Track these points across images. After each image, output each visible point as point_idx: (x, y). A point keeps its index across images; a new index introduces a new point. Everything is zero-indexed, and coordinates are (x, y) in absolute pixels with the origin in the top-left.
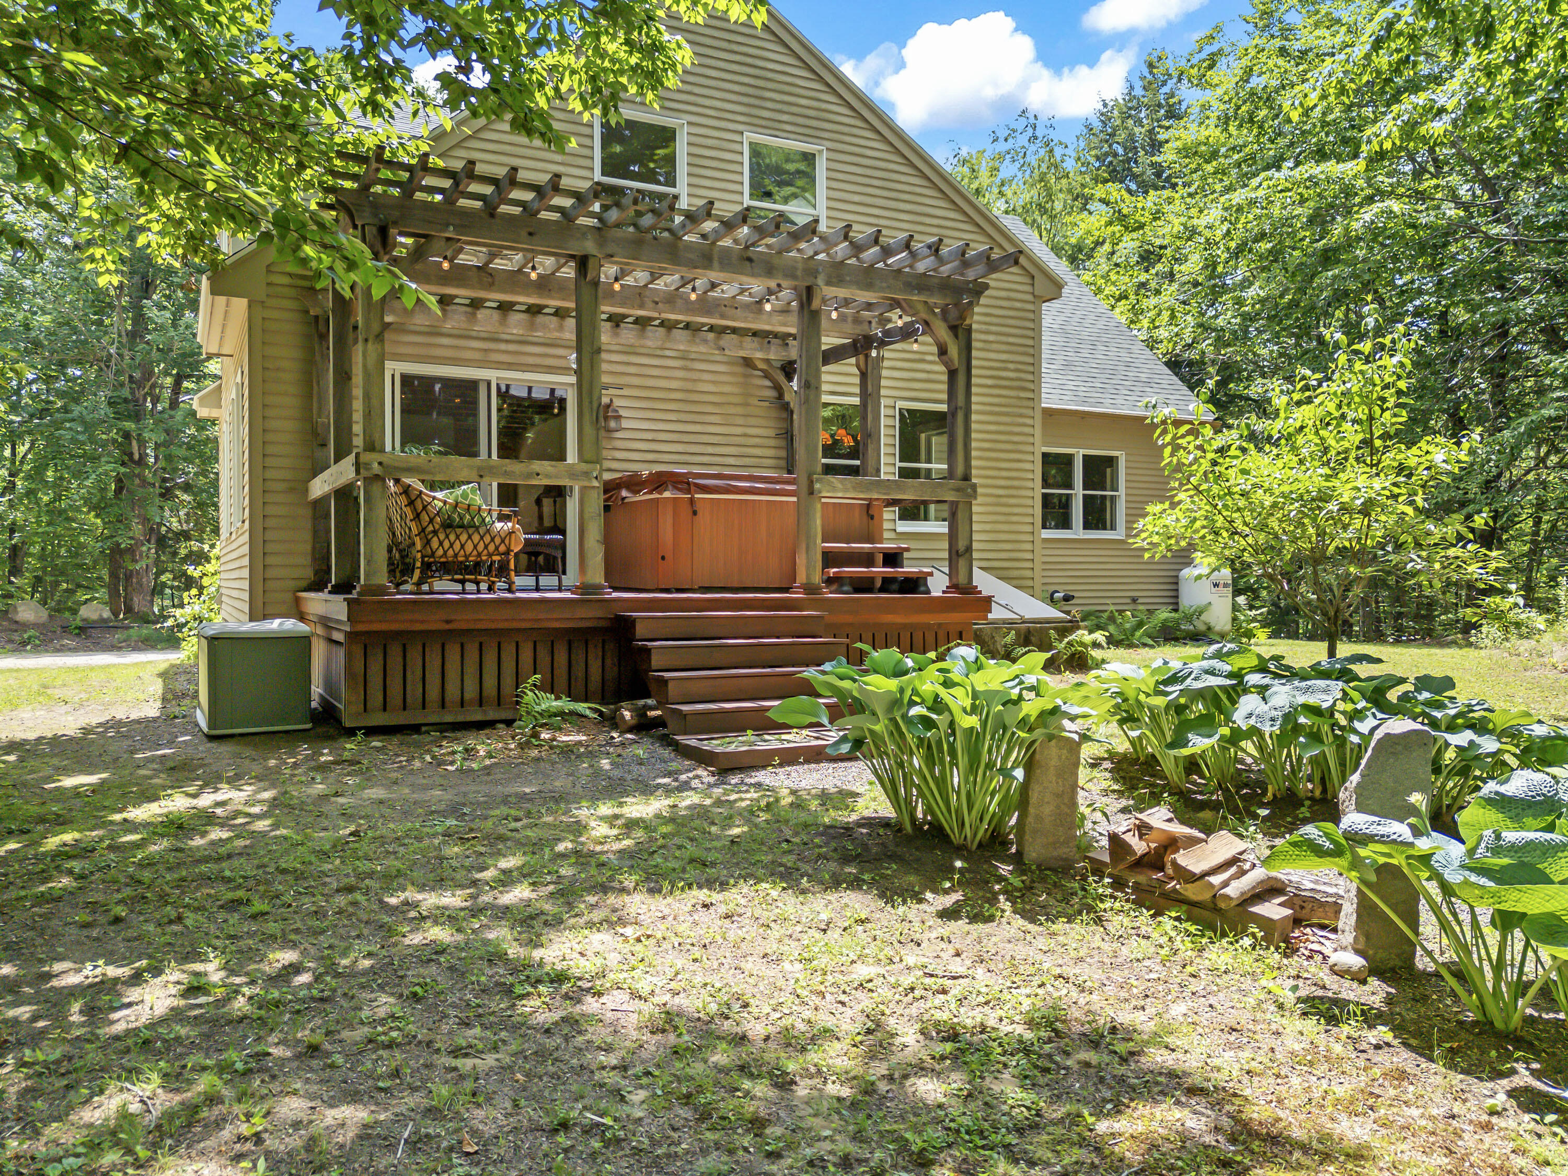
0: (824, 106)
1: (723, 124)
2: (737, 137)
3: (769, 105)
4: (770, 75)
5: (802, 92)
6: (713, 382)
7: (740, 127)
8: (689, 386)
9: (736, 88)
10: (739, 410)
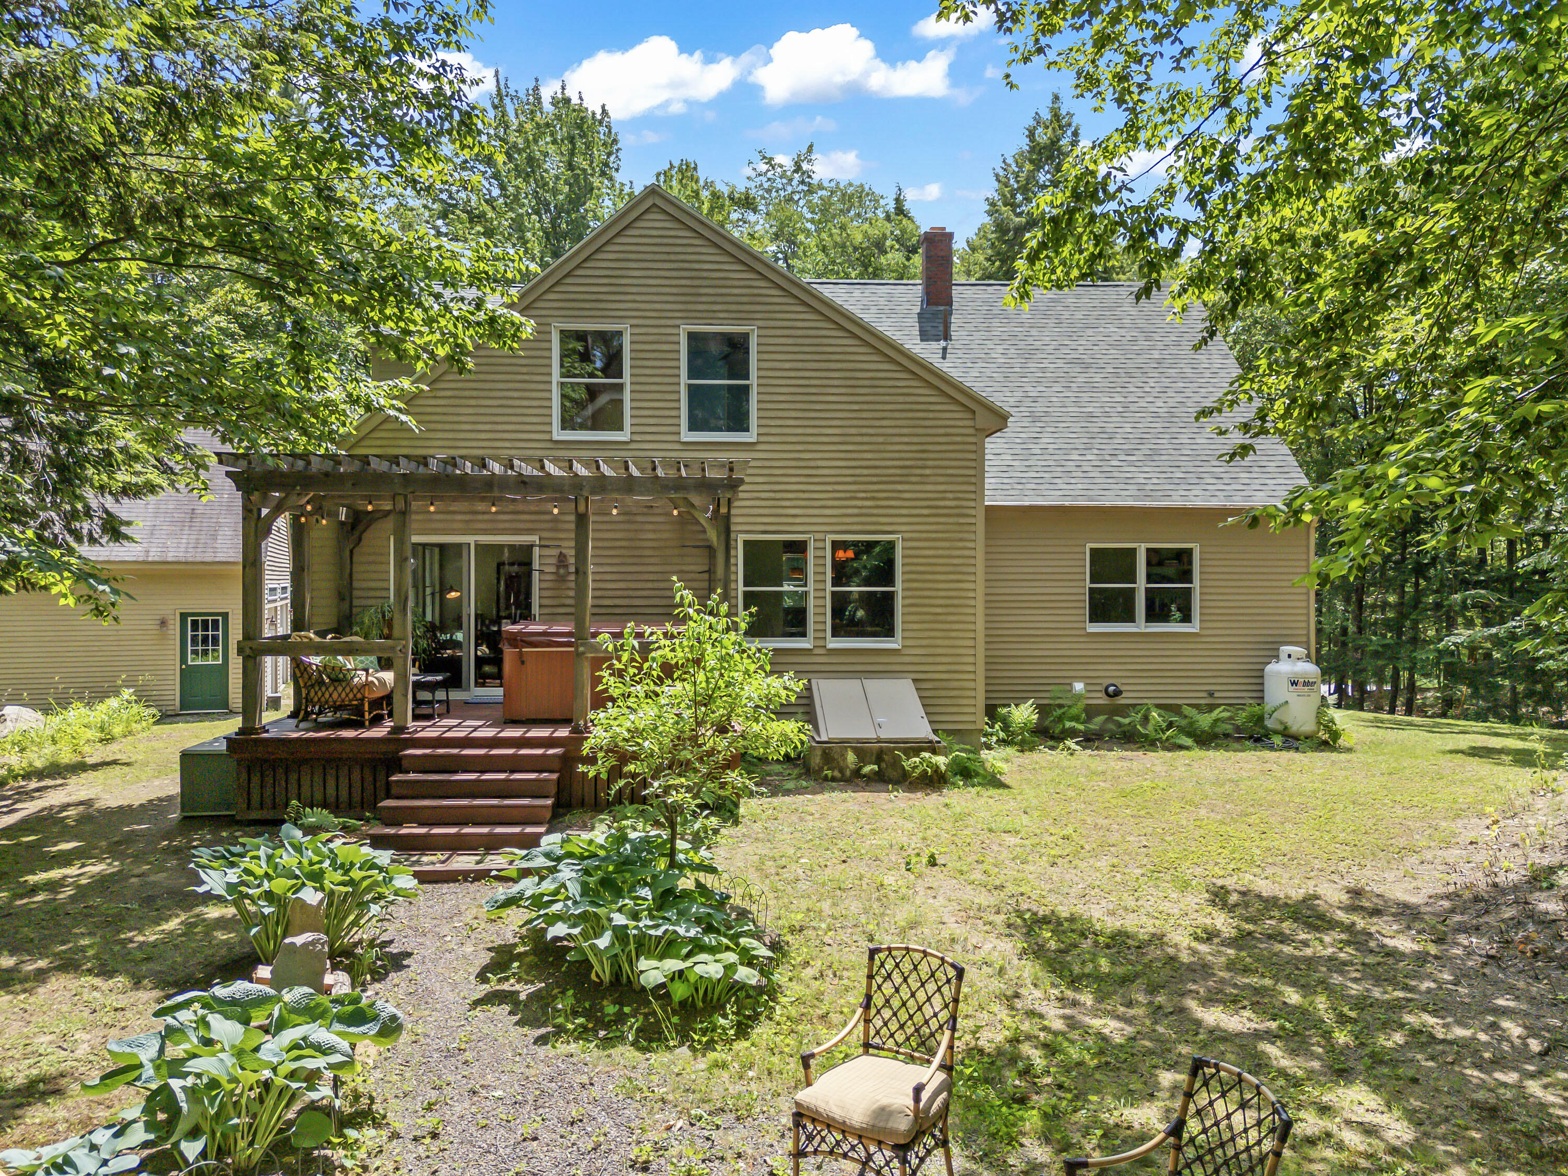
0: (756, 291)
1: (663, 322)
2: (675, 331)
3: (704, 299)
4: (705, 274)
5: (736, 283)
6: (654, 531)
7: (677, 322)
8: (631, 535)
9: (674, 290)
10: (676, 552)
